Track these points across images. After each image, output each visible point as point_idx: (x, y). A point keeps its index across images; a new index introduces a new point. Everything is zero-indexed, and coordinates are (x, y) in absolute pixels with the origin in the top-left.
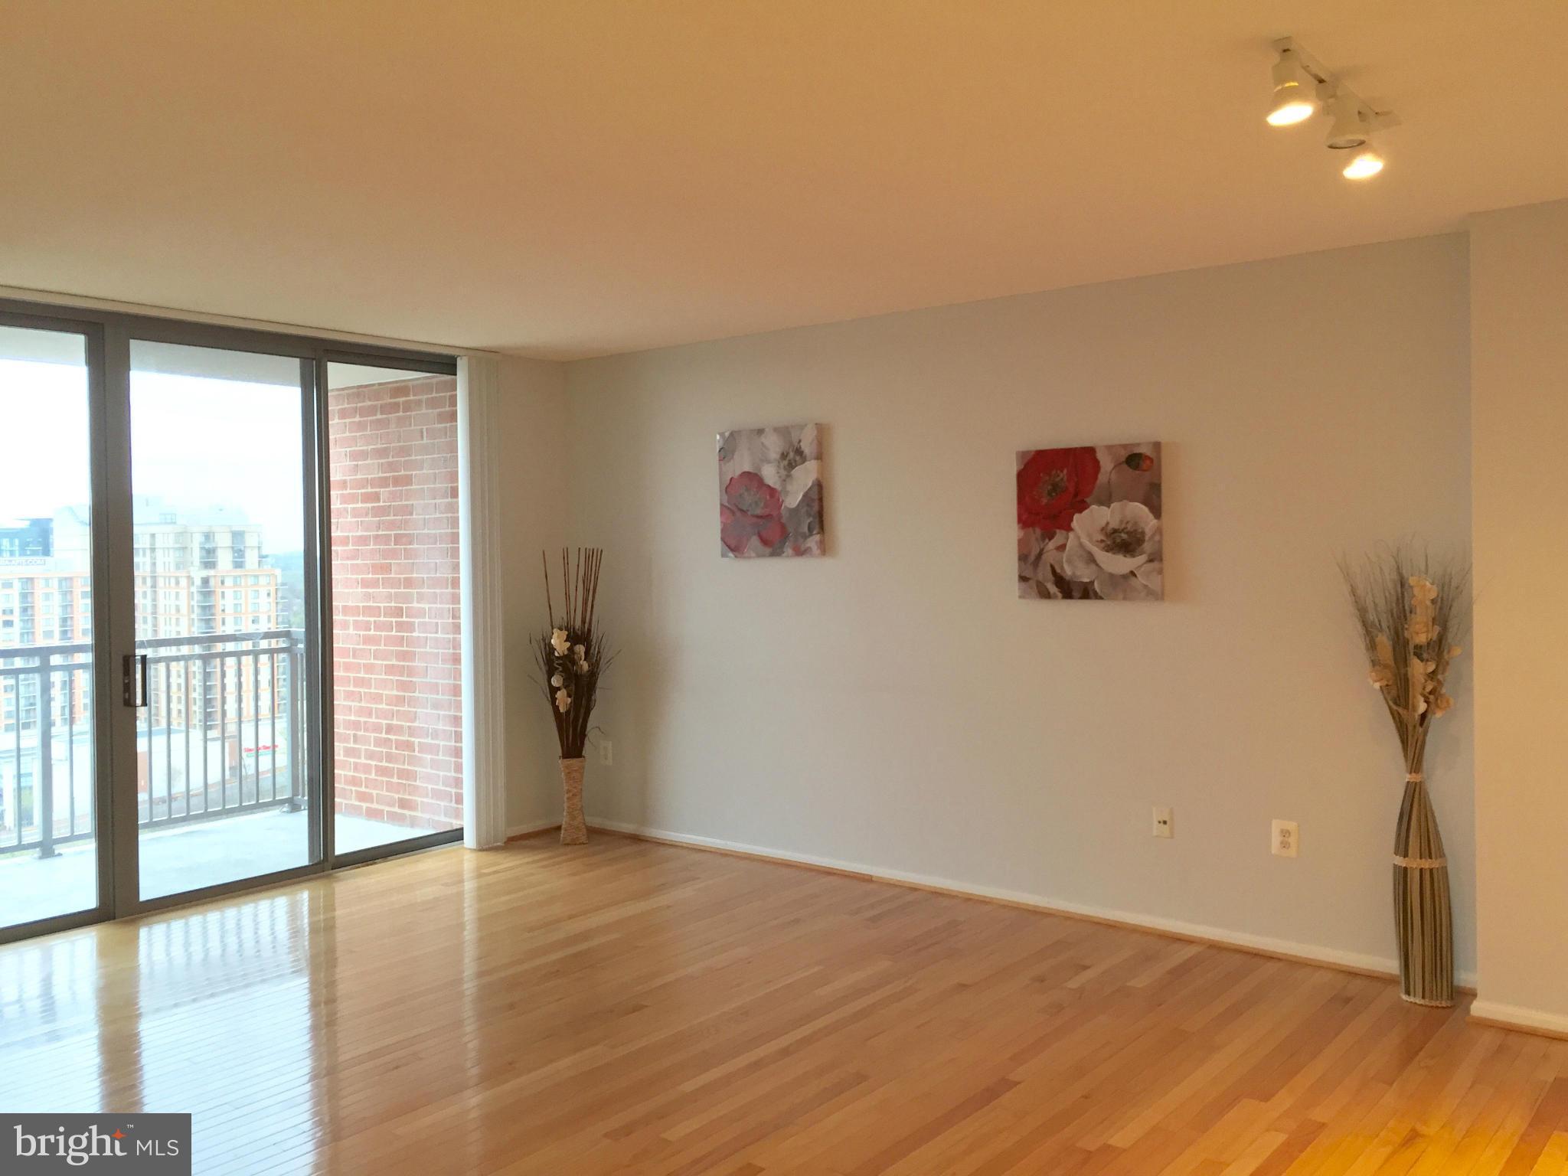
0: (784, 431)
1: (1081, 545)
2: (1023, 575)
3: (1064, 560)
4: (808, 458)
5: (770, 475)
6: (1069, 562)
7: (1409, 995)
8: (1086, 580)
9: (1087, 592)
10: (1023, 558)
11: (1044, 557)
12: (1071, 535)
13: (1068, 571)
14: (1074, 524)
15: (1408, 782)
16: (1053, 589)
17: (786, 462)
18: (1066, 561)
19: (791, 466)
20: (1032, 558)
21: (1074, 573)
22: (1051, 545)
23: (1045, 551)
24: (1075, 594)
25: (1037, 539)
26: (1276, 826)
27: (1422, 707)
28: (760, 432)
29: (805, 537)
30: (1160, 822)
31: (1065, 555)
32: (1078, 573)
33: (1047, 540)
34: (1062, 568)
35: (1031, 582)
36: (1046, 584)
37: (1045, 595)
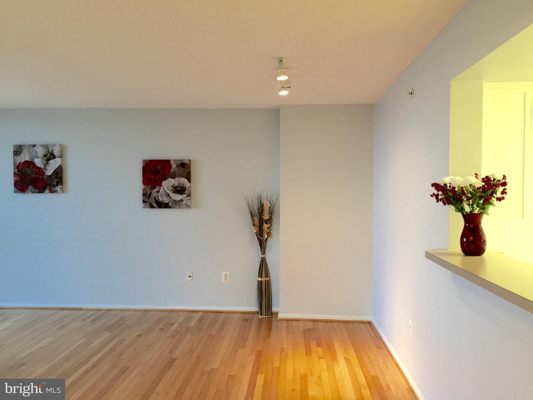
0: (46, 147)
1: (165, 191)
2: (144, 200)
3: (159, 195)
4: (56, 157)
5: (39, 162)
6: (161, 196)
7: (262, 316)
8: (167, 202)
9: (166, 206)
10: (144, 195)
11: (152, 195)
12: (162, 188)
13: (160, 199)
14: (163, 184)
15: (262, 257)
16: (155, 205)
17: (46, 158)
18: (160, 196)
19: (48, 160)
20: (148, 194)
21: (162, 200)
22: (155, 191)
23: (152, 193)
24: (163, 206)
25: (149, 189)
26: (223, 274)
27: (266, 236)
28: (34, 146)
29: (55, 186)
30: (188, 276)
31: (159, 194)
32: (164, 200)
33: (153, 189)
34: (158, 198)
35: (147, 203)
36: (152, 203)
37: (152, 207)
